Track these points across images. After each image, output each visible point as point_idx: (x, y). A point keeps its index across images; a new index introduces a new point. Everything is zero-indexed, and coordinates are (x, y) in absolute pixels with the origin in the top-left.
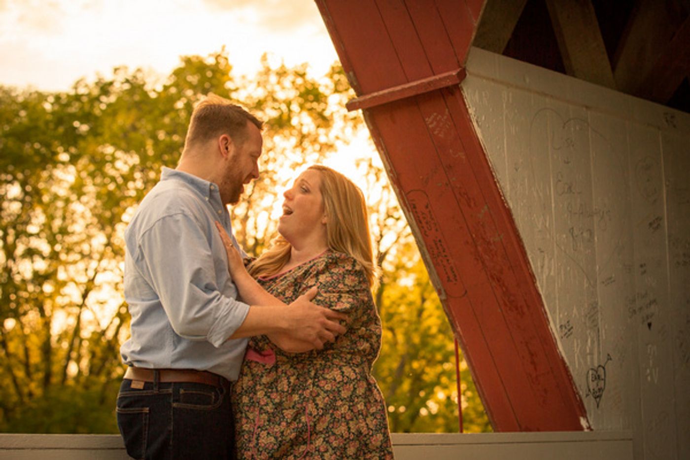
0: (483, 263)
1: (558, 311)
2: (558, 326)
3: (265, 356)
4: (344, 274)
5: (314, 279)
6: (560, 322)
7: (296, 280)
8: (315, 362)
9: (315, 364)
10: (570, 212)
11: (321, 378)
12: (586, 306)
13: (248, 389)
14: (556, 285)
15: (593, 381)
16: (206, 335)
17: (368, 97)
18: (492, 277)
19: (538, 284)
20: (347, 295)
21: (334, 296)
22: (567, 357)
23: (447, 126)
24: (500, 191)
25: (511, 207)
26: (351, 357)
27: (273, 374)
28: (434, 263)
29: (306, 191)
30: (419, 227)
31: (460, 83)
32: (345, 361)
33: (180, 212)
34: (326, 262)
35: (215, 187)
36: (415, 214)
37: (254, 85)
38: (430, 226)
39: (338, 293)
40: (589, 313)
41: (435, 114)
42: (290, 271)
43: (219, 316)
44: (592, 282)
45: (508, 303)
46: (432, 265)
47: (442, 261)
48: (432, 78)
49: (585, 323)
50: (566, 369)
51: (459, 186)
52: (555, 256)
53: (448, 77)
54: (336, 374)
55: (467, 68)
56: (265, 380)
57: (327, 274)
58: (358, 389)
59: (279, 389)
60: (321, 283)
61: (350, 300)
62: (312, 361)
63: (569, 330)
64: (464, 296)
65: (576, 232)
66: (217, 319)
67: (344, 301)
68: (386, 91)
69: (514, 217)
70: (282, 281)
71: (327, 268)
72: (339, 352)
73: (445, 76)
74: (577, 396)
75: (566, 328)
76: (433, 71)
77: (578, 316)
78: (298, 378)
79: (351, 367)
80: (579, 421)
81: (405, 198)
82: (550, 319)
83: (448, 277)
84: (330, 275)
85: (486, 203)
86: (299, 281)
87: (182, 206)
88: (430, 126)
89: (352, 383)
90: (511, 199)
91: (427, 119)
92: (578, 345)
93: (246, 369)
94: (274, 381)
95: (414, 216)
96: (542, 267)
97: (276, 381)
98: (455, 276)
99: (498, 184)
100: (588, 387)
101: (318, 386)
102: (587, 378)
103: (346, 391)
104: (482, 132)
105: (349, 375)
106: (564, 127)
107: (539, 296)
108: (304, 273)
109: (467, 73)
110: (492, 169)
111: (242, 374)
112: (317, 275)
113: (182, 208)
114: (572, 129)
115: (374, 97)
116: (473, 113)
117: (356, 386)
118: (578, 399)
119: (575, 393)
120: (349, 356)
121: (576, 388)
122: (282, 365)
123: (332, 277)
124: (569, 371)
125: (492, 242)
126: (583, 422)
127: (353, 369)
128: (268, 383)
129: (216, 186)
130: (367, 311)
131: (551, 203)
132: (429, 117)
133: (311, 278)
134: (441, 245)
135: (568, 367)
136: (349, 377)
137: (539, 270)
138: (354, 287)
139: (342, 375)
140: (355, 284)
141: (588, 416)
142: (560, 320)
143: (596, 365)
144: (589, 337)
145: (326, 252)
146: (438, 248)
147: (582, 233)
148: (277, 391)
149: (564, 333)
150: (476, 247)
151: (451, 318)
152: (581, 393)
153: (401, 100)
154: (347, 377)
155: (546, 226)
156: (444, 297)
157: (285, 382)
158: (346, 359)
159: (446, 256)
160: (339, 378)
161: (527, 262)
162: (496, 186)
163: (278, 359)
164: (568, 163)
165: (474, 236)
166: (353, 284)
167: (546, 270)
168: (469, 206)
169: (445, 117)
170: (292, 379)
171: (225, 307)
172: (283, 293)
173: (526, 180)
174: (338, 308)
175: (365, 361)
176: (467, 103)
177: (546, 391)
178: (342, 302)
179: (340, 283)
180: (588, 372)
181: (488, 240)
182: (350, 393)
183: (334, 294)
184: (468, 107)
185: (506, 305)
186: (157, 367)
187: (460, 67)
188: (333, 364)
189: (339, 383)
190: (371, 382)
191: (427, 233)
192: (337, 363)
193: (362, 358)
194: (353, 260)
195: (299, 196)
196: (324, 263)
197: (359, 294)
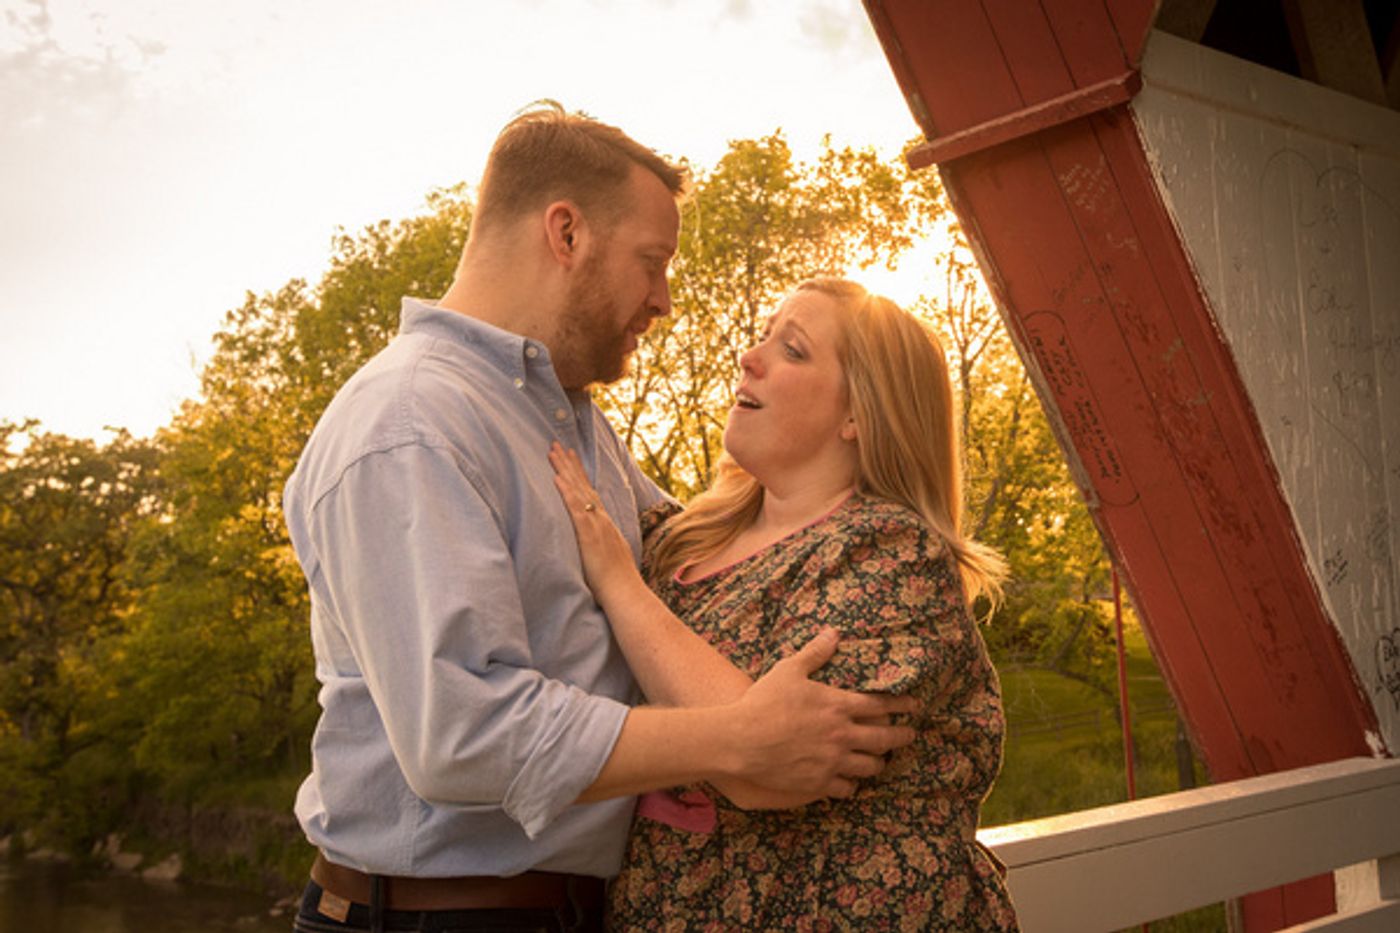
0: (1171, 445)
1: (1320, 534)
2: (1321, 563)
3: (688, 806)
4: (897, 575)
5: (814, 595)
6: (1325, 555)
7: (766, 592)
8: (824, 827)
9: (827, 833)
10: (1334, 343)
11: (841, 878)
12: (1368, 518)
13: (644, 904)
14: (1315, 483)
15: (1386, 660)
16: (500, 802)
17: (949, 139)
18: (1188, 469)
19: (1283, 486)
20: (905, 639)
21: (870, 647)
22: (1340, 620)
23: (1103, 190)
24: (1209, 310)
25: (1231, 341)
26: (924, 806)
27: (711, 867)
28: (1075, 444)
29: (799, 356)
30: (1047, 379)
31: (1129, 102)
32: (907, 819)
33: (411, 439)
34: (846, 545)
35: (539, 350)
36: (1041, 357)
37: (815, 174)
38: (1068, 377)
39: (879, 636)
40: (1373, 532)
41: (1078, 167)
42: (752, 559)
43: (531, 752)
44: (1376, 473)
45: (1219, 518)
46: (1073, 448)
47: (1091, 440)
48: (1074, 95)
49: (1367, 552)
50: (1338, 643)
51: (1124, 302)
52: (1311, 431)
53: (1107, 90)
54: (880, 864)
55: (1144, 71)
56: (685, 886)
57: (849, 578)
58: (945, 904)
59: (727, 914)
60: (832, 607)
61: (916, 652)
62: (818, 825)
63: (1341, 569)
64: (1135, 500)
65: (1345, 381)
66: (523, 761)
67: (896, 659)
68: (982, 127)
69: (1237, 359)
70: (729, 589)
71: (849, 558)
72: (891, 794)
73: (1097, 90)
74: (1360, 692)
75: (1335, 564)
76: (1073, 81)
77: (1355, 540)
78: (779, 877)
79: (923, 837)
80: (1363, 738)
81: (1021, 327)
82: (1307, 551)
83: (1104, 469)
84: (857, 581)
85: (1180, 335)
86: (776, 595)
87: (420, 420)
88: (1069, 190)
89: (928, 888)
90: (1229, 325)
91: (1062, 178)
92: (1357, 595)
93: (638, 846)
94: (713, 887)
95: (1038, 359)
96: (1289, 452)
97: (719, 884)
98: (1117, 467)
99: (1205, 300)
100: (1379, 672)
101: (833, 904)
102: (1376, 655)
103: (913, 915)
104: (1174, 199)
105: (920, 865)
106: (1318, 184)
107: (1287, 507)
108: (786, 574)
109: (1144, 81)
110: (1192, 269)
111: (629, 860)
112: (821, 582)
113: (420, 427)
114: (1333, 188)
115: (960, 139)
116: (1156, 161)
117: (939, 897)
118: (1362, 697)
119: (1357, 688)
120: (918, 803)
121: (1358, 677)
122: (734, 836)
123: (863, 586)
124: (1345, 648)
125: (1189, 405)
126: (1372, 740)
127: (929, 844)
128: (695, 894)
129: (543, 347)
130: (963, 666)
131: (1300, 329)
132: (1066, 175)
133: (806, 590)
134: (1090, 412)
135: (1341, 639)
136: (921, 870)
137: (1285, 459)
138: (924, 609)
139: (900, 866)
140: (928, 599)
141: (1381, 728)
142: (1325, 548)
143: (1390, 629)
144: (1375, 575)
145: (846, 502)
146: (1083, 417)
147: (1355, 382)
148: (721, 920)
149: (1332, 575)
150: (1158, 414)
151: (1108, 540)
152: (1367, 686)
153: (1011, 142)
154: (915, 871)
155: (1292, 372)
156: (1095, 504)
157: (744, 894)
158: (909, 812)
159: (1098, 432)
160: (892, 878)
161: (1261, 445)
162: (1202, 302)
163: (723, 821)
164: (1327, 251)
165: (1154, 395)
166: (920, 602)
167: (1296, 458)
168: (1146, 339)
169: (1099, 172)
170: (764, 884)
171: (548, 725)
172: (733, 632)
173: (1255, 288)
174: (882, 683)
175: (961, 810)
176: (1143, 141)
177: (1294, 678)
178: (893, 663)
179: (886, 603)
180: (1377, 645)
181: (1181, 403)
182: (925, 918)
183: (869, 642)
184: (1145, 148)
185: (1216, 521)
186: (376, 871)
187: (1129, 67)
188: (875, 832)
189: (892, 891)
190: (982, 871)
191: (1063, 390)
192: (885, 829)
193: (952, 803)
194: (917, 533)
195: (780, 368)
196: (841, 548)
197: (939, 627)
